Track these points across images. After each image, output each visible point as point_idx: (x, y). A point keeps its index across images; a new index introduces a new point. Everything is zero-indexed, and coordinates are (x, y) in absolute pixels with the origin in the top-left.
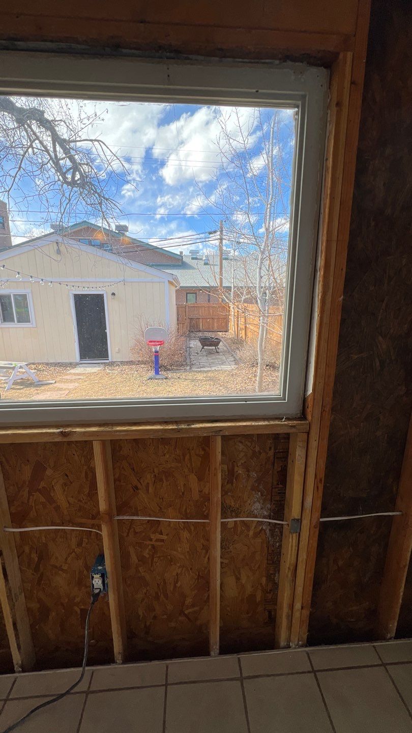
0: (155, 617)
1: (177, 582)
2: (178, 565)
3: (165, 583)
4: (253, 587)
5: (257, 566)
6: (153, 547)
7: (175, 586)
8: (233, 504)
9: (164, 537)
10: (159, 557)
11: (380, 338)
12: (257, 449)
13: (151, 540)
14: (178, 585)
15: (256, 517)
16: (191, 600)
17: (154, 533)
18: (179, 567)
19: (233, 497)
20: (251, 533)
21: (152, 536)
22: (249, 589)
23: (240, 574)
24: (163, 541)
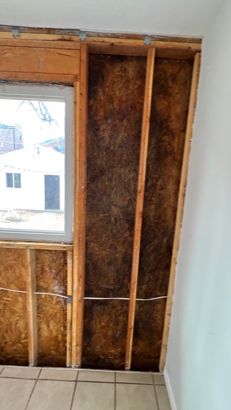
0: (6, 343)
1: (16, 324)
2: (17, 315)
3: (11, 324)
4: (56, 332)
5: (58, 320)
6: (5, 304)
7: (16, 327)
8: (44, 285)
9: (9, 299)
10: (8, 310)
11: (113, 207)
12: (55, 258)
13: (3, 300)
14: (18, 326)
15: (56, 293)
16: (24, 335)
17: (5, 296)
18: (18, 316)
19: (44, 281)
20: (54, 302)
21: (4, 298)
22: (55, 333)
23: (49, 324)
24: (9, 301)
